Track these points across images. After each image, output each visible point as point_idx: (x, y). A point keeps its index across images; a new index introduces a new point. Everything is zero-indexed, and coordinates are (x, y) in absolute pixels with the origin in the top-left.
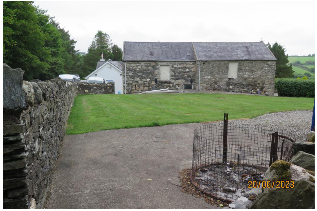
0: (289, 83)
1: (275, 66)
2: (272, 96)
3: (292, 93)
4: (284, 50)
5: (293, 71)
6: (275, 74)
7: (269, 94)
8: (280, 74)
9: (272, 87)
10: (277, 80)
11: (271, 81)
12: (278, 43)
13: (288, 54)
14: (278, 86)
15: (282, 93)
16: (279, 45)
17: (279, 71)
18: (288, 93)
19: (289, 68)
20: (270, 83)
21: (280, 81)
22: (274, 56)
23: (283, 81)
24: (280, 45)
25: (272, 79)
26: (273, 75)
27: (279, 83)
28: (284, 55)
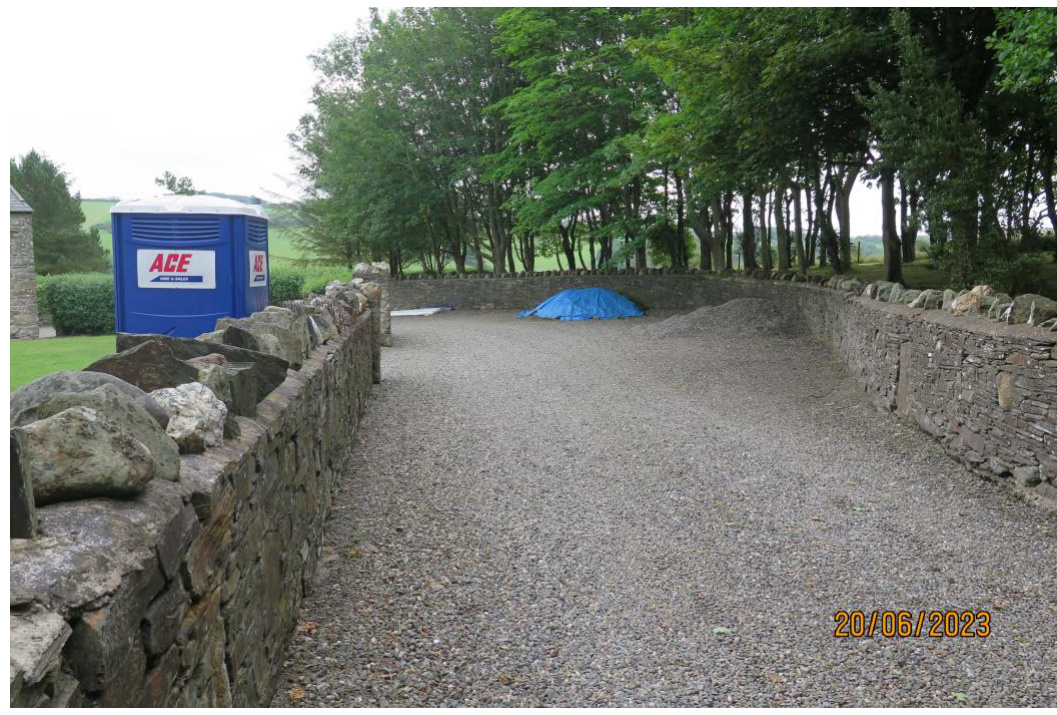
0: (84, 291)
1: (31, 235)
2: (34, 337)
3: (100, 322)
4: (64, 180)
5: (105, 249)
6: (32, 261)
7: (22, 331)
8: (59, 260)
9: (29, 308)
10: (43, 282)
11: (22, 287)
12: (39, 152)
13: (79, 194)
14: (51, 303)
15: (67, 323)
16: (46, 162)
17: (54, 251)
18: (86, 324)
19: (90, 242)
20: (21, 293)
21: (53, 285)
22: (21, 199)
23: (63, 283)
24: (48, 159)
25: (24, 277)
26: (26, 264)
27: (52, 291)
28: (66, 195)
